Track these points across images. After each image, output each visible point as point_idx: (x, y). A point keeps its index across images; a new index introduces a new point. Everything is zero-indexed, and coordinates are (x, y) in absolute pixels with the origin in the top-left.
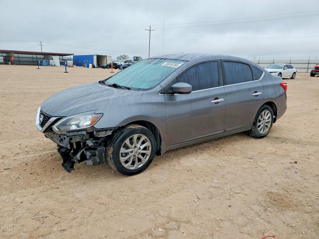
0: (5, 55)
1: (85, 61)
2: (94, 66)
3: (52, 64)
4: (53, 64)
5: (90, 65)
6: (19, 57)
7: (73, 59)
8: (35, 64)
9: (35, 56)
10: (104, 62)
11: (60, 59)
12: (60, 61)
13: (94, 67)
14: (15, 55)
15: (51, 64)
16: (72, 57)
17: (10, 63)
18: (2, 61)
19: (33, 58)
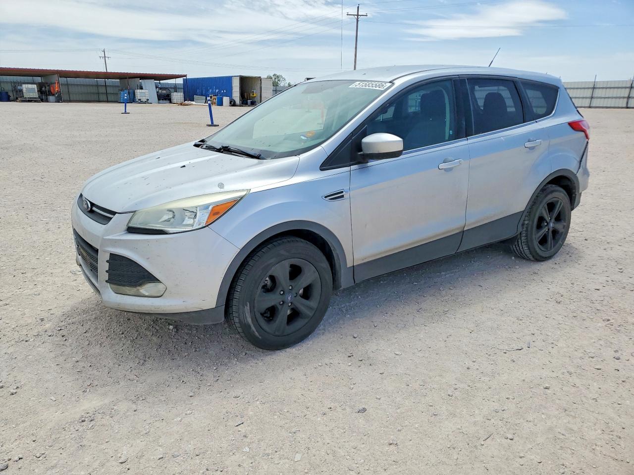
0: (39, 79)
1: (211, 90)
2: (235, 102)
3: (141, 98)
4: (144, 99)
5: (226, 100)
6: (67, 85)
7: (182, 87)
8: (101, 99)
9: (101, 81)
10: (255, 91)
11: (156, 87)
12: (157, 92)
13: (233, 104)
14: (63, 80)
15: (139, 100)
16: (180, 81)
17: (51, 98)
18: (36, 95)
19: (97, 86)
